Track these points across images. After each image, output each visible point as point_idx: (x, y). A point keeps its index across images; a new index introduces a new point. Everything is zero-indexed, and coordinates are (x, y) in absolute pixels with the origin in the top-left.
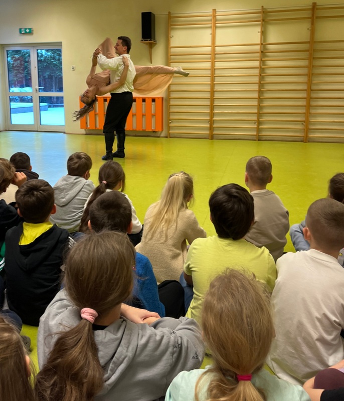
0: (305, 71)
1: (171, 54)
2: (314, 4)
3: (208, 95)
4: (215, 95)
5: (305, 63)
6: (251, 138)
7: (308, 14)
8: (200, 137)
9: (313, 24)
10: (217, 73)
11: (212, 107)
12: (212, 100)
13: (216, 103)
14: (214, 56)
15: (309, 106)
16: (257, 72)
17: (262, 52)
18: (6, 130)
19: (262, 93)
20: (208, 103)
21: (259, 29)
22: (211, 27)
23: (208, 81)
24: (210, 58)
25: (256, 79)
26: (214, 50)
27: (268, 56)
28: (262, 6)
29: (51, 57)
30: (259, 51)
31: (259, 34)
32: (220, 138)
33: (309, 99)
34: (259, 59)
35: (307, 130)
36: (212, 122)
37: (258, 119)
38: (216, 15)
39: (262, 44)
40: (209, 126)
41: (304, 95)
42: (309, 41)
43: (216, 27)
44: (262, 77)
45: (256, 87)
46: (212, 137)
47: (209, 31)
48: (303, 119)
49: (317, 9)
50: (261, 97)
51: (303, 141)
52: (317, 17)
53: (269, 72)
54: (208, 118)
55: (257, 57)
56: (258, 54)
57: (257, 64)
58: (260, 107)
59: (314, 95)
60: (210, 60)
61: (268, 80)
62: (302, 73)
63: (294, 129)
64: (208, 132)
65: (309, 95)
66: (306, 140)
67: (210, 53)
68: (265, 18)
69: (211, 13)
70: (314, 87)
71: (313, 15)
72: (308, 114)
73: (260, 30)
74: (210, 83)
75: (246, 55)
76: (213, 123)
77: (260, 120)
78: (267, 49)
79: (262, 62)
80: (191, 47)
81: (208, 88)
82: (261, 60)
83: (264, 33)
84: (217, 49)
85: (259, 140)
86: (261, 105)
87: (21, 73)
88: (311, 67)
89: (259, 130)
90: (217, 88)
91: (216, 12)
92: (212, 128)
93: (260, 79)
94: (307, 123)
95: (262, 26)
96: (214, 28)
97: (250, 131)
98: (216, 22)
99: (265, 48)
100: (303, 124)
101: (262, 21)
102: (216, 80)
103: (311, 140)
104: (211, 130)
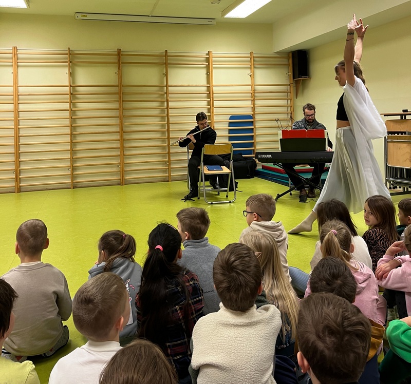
0: (116, 113)
2: (119, 50)
3: (12, 141)
4: (21, 141)
5: (116, 105)
6: (66, 186)
7: (114, 59)
8: (4, 191)
9: (119, 69)
10: (22, 116)
11: (18, 154)
12: (17, 146)
13: (22, 150)
14: (17, 97)
15: (123, 148)
16: (67, 114)
17: (71, 94)
19: (75, 137)
20: (12, 150)
21: (66, 70)
22: (12, 66)
23: (11, 124)
24: (13, 99)
25: (67, 122)
26: (16, 90)
27: (78, 98)
30: (68, 93)
31: (68, 75)
32: (29, 190)
33: (123, 141)
34: (68, 101)
35: (123, 172)
36: (18, 172)
37: (72, 164)
38: (18, 53)
39: (71, 86)
40: (14, 177)
41: (117, 137)
42: (117, 84)
43: (18, 66)
44: (73, 120)
45: (68, 131)
46: (19, 190)
47: (11, 70)
48: (119, 161)
49: (122, 55)
50: (74, 141)
51: (119, 185)
52: (122, 63)
53: (80, 114)
54: (13, 167)
55: (67, 99)
56: (68, 96)
58: (73, 152)
59: (127, 137)
60: (13, 102)
61: (80, 122)
62: (113, 115)
63: (109, 173)
64: (13, 184)
65: (122, 136)
66: (123, 183)
67: (12, 94)
68: (73, 60)
69: (11, 51)
70: (126, 129)
72: (123, 156)
73: (68, 72)
74: (13, 127)
75: (54, 97)
77: (74, 165)
78: (76, 91)
79: (73, 104)
81: (12, 133)
82: (71, 102)
83: (72, 74)
84: (20, 89)
85: (73, 188)
86: (74, 149)
88: (122, 109)
89: (73, 177)
90: (22, 132)
91: (17, 50)
92: (18, 179)
93: (71, 122)
94: (122, 165)
95: (70, 67)
96: (16, 67)
97: (64, 178)
98: (18, 61)
99: (74, 90)
100: (118, 166)
101: (69, 62)
102: (20, 124)
103: (127, 182)
104: (17, 181)
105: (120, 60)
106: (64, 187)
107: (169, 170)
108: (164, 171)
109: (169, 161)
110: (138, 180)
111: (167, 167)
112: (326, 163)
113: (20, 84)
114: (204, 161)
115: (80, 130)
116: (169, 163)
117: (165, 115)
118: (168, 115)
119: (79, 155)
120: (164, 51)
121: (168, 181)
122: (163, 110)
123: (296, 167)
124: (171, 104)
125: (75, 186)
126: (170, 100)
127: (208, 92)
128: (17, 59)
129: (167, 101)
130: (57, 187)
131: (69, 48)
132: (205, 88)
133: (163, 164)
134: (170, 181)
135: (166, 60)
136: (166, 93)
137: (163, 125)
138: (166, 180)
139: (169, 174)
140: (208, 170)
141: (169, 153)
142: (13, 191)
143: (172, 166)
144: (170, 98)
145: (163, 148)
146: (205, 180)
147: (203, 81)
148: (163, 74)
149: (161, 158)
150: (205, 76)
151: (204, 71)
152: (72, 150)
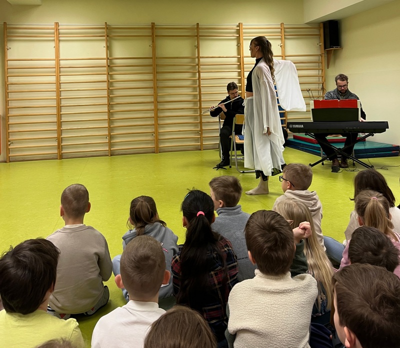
0: (150, 84)
1: (9, 67)
2: (153, 24)
3: (54, 111)
4: (62, 111)
5: (150, 77)
6: (104, 154)
7: (148, 32)
8: (48, 158)
9: (153, 42)
10: (63, 87)
11: (60, 123)
12: (59, 116)
13: (63, 119)
14: (59, 70)
15: (157, 118)
16: (105, 85)
17: (109, 66)
19: (112, 107)
20: (55, 119)
21: (104, 44)
22: (54, 40)
23: (54, 95)
24: (55, 72)
25: (105, 93)
26: (58, 63)
27: (114, 71)
28: (106, 23)
30: (106, 65)
31: (105, 48)
32: (70, 157)
33: (157, 110)
34: (106, 73)
35: (157, 141)
36: (60, 140)
37: (109, 133)
38: (59, 28)
39: (108, 59)
40: (57, 144)
41: (151, 107)
42: (151, 56)
43: (59, 41)
44: (110, 91)
45: (105, 101)
46: (61, 157)
47: (53, 44)
48: (153, 130)
49: (156, 28)
50: (111, 111)
51: (154, 153)
52: (156, 36)
53: (117, 85)
54: (56, 136)
55: (105, 71)
56: (105, 69)
58: (110, 121)
59: (161, 107)
60: (55, 74)
61: (117, 93)
62: (148, 86)
63: (144, 141)
64: (56, 151)
65: (156, 106)
66: (157, 151)
67: (54, 67)
68: (110, 34)
69: (53, 26)
70: (160, 99)
71: (153, 34)
72: (157, 125)
74: (55, 98)
76: (62, 140)
77: (112, 133)
78: (113, 64)
79: (110, 76)
80: (31, 60)
81: (54, 103)
82: (108, 74)
83: (109, 48)
84: (62, 62)
85: (111, 156)
88: (155, 80)
89: (111, 145)
90: (63, 103)
91: (59, 25)
92: (60, 146)
93: (108, 93)
94: (156, 134)
95: (107, 41)
96: (58, 41)
97: (103, 146)
98: (60, 36)
99: (111, 63)
100: (153, 135)
101: (106, 36)
102: (62, 95)
103: (161, 151)
104: (59, 148)
105: (154, 33)
106: (102, 154)
107: (201, 139)
108: (196, 140)
109: (201, 130)
110: (171, 149)
111: (199, 136)
112: (359, 134)
113: (61, 57)
114: (235, 131)
115: (117, 101)
116: (201, 132)
117: (197, 86)
118: (199, 86)
119: (116, 124)
120: (196, 24)
121: (200, 150)
122: (195, 81)
123: (329, 137)
124: (202, 75)
125: (112, 154)
126: (201, 71)
127: (239, 64)
128: (59, 34)
129: (199, 72)
130: (95, 154)
132: (236, 59)
133: (195, 133)
134: (202, 149)
135: (198, 32)
136: (198, 65)
137: (195, 96)
138: (199, 149)
139: (202, 143)
140: (240, 139)
141: (201, 123)
142: (56, 158)
143: (205, 135)
144: (202, 69)
145: (195, 118)
146: (237, 149)
147: (234, 53)
148: (195, 46)
149: (193, 127)
150: (236, 47)
151: (235, 43)
152: (110, 120)
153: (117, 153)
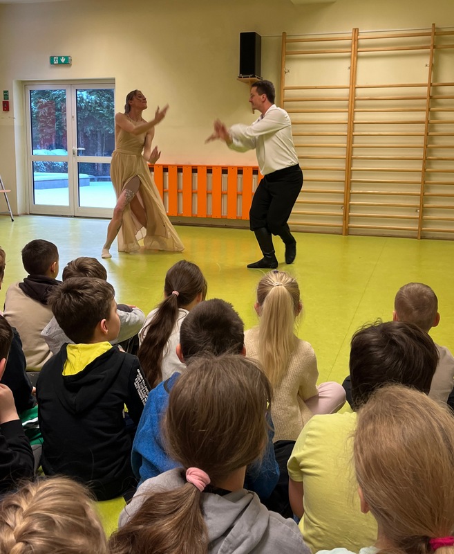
1: (286, 99)
3: (342, 165)
4: (354, 165)
6: (410, 235)
8: (328, 231)
10: (358, 129)
11: (348, 183)
12: (349, 172)
13: (354, 178)
14: (352, 103)
16: (421, 129)
17: (431, 97)
18: (26, 214)
19: (430, 164)
20: (342, 177)
21: (427, 61)
22: (350, 57)
23: (343, 142)
24: (348, 107)
25: (420, 141)
26: (353, 93)
27: (441, 104)
29: (96, 103)
30: (426, 96)
31: (428, 68)
32: (359, 233)
34: (425, 108)
36: (347, 207)
37: (422, 204)
38: (359, 37)
39: (431, 85)
40: (342, 214)
43: (358, 57)
44: (429, 138)
45: (420, 154)
46: (347, 232)
47: (347, 63)
50: (427, 170)
53: (441, 129)
54: (342, 201)
55: (422, 105)
56: (425, 101)
57: (422, 116)
58: (425, 185)
60: (347, 110)
64: (340, 223)
67: (347, 98)
68: (438, 43)
69: (351, 35)
73: (428, 63)
74: (346, 145)
75: (404, 102)
76: (349, 209)
77: (425, 205)
78: (439, 93)
79: (431, 113)
80: (316, 88)
81: (343, 154)
82: (429, 110)
83: (434, 68)
84: (359, 91)
85: (421, 238)
86: (426, 182)
87: (50, 128)
89: (422, 222)
90: (356, 153)
91: (358, 33)
92: (347, 216)
93: (426, 141)
95: (432, 56)
96: (355, 58)
97: (408, 222)
98: (359, 50)
99: (435, 91)
101: (432, 48)
102: (355, 141)
104: (345, 220)
106: (407, 235)
119: (434, 191)
125: (423, 236)
128: (358, 48)
130: (397, 234)
131: (434, 25)
142: (340, 232)
152: (424, 183)
153: (431, 236)
